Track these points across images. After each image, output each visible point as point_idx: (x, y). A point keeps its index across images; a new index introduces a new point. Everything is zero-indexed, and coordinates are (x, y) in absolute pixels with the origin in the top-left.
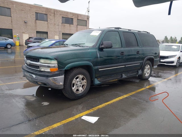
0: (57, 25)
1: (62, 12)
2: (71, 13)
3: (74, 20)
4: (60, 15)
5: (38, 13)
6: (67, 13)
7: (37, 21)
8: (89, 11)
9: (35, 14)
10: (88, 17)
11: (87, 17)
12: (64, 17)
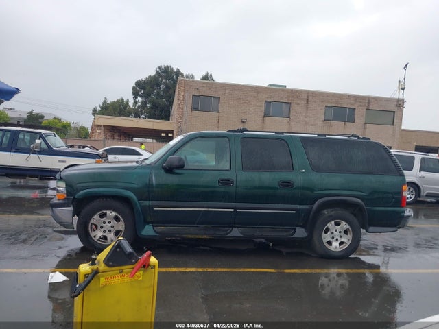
0: (312, 125)
1: (327, 96)
2: (349, 96)
3: (356, 111)
4: (322, 102)
5: (270, 102)
6: (341, 96)
7: (267, 118)
8: (403, 89)
9: (263, 104)
10: (400, 103)
11: (395, 103)
12: (331, 107)
